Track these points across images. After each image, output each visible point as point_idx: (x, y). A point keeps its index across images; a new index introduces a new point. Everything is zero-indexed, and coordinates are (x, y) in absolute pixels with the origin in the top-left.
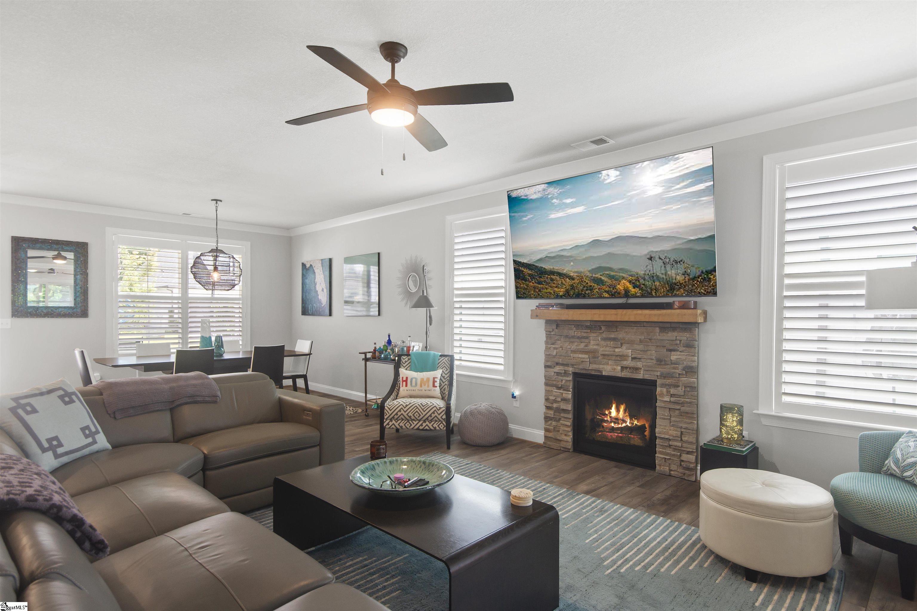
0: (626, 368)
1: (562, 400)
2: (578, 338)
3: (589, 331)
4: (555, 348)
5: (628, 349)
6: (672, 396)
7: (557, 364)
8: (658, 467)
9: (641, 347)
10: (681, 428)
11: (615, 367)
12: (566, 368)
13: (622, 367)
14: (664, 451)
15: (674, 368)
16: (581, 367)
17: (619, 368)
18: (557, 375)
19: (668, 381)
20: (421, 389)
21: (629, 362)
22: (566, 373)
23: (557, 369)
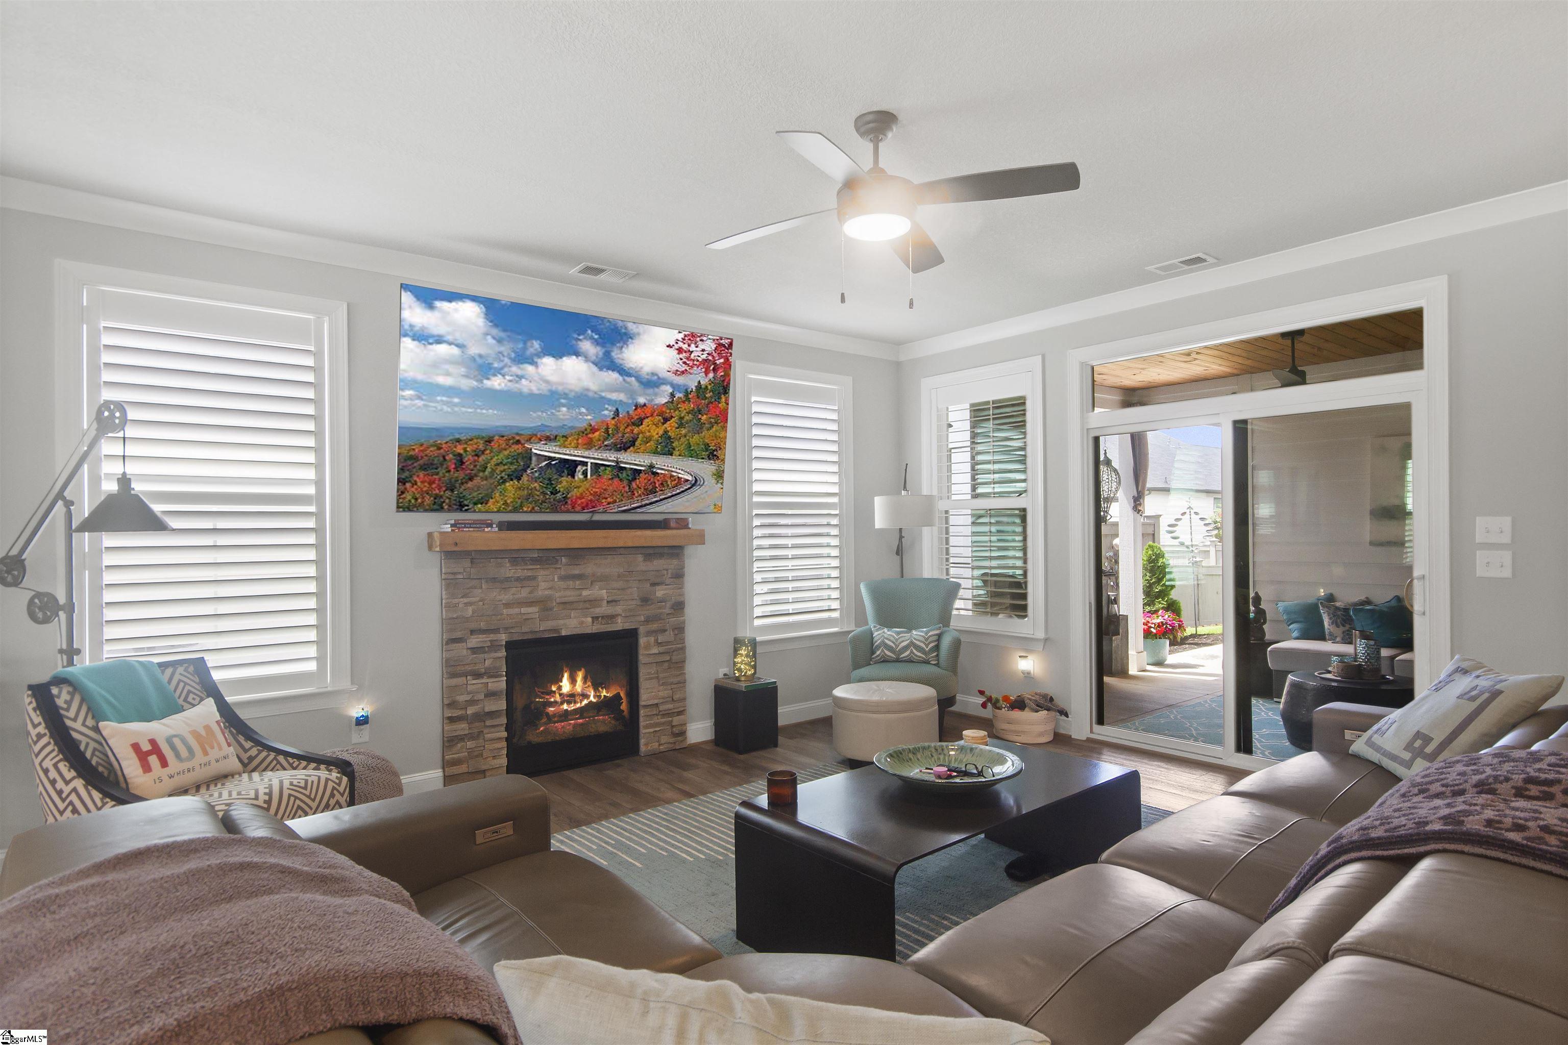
0: (597, 618)
1: (486, 696)
2: (518, 579)
3: (539, 566)
4: (470, 604)
5: (601, 589)
6: (659, 644)
7: (472, 632)
8: (643, 748)
9: (620, 584)
10: (672, 684)
11: (583, 619)
12: (492, 637)
13: (592, 617)
14: (652, 722)
15: (660, 608)
16: (525, 629)
17: (590, 620)
18: (474, 653)
19: (655, 626)
20: (206, 759)
21: (603, 609)
22: (494, 647)
23: (474, 641)
